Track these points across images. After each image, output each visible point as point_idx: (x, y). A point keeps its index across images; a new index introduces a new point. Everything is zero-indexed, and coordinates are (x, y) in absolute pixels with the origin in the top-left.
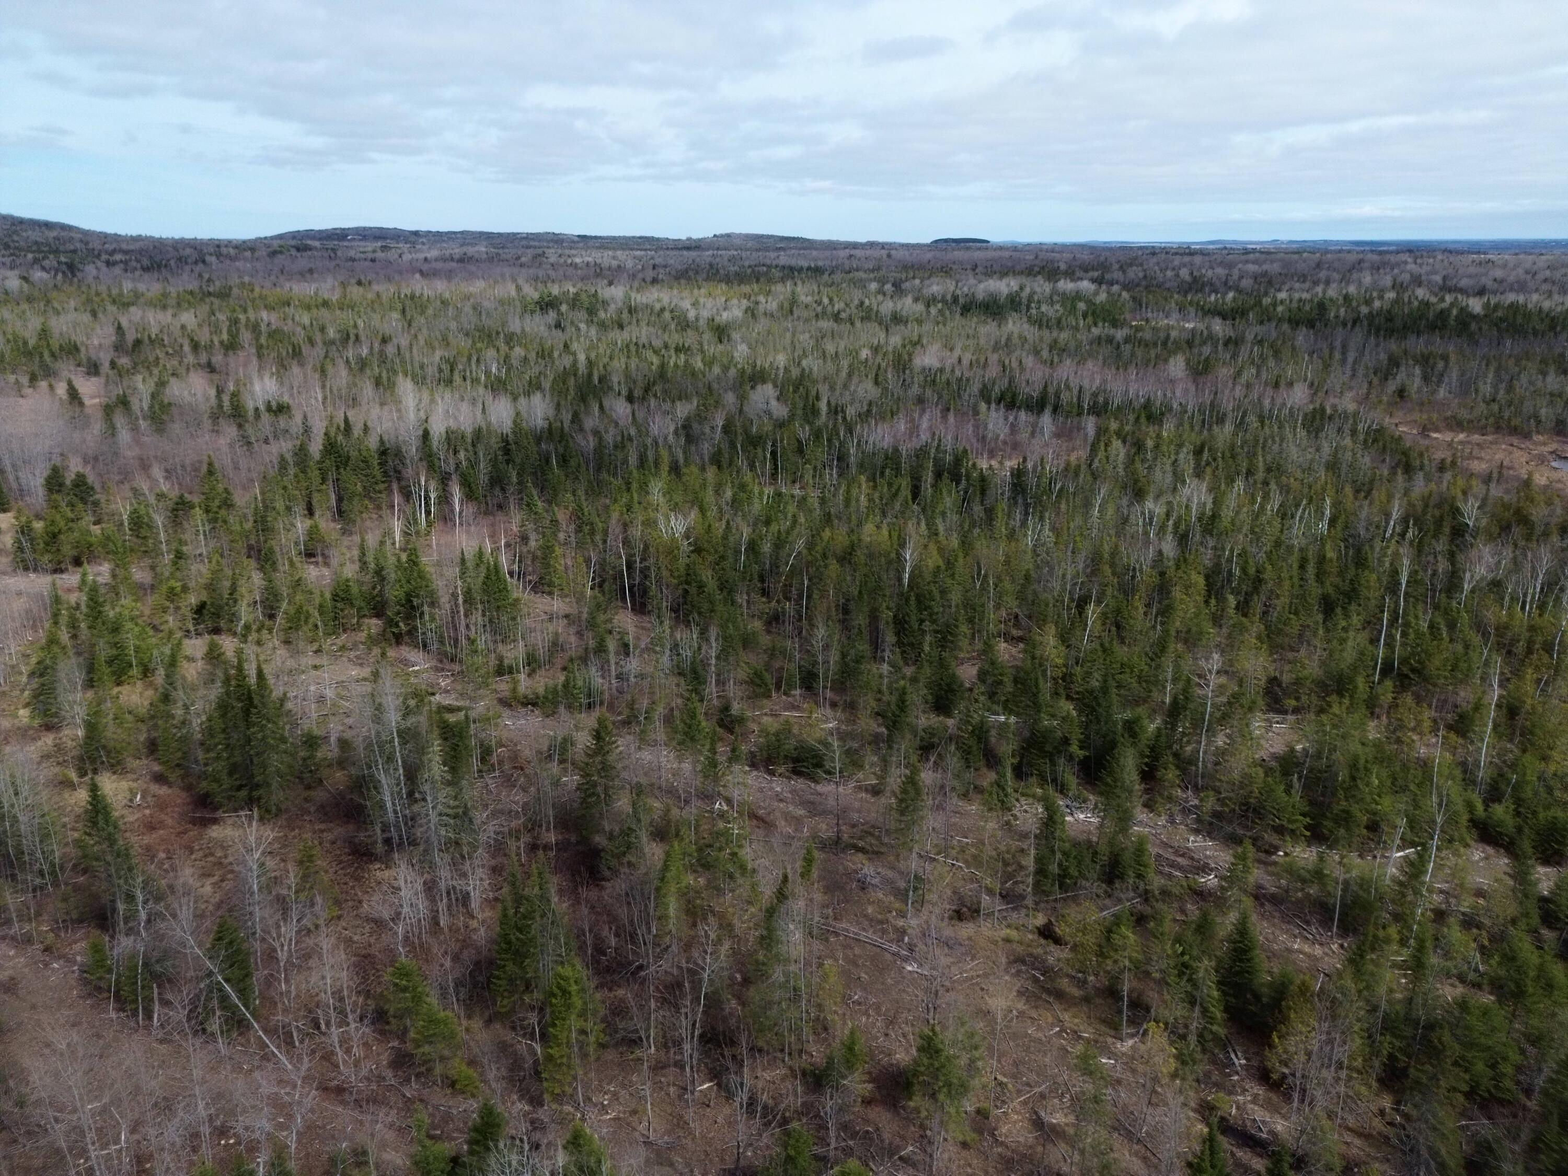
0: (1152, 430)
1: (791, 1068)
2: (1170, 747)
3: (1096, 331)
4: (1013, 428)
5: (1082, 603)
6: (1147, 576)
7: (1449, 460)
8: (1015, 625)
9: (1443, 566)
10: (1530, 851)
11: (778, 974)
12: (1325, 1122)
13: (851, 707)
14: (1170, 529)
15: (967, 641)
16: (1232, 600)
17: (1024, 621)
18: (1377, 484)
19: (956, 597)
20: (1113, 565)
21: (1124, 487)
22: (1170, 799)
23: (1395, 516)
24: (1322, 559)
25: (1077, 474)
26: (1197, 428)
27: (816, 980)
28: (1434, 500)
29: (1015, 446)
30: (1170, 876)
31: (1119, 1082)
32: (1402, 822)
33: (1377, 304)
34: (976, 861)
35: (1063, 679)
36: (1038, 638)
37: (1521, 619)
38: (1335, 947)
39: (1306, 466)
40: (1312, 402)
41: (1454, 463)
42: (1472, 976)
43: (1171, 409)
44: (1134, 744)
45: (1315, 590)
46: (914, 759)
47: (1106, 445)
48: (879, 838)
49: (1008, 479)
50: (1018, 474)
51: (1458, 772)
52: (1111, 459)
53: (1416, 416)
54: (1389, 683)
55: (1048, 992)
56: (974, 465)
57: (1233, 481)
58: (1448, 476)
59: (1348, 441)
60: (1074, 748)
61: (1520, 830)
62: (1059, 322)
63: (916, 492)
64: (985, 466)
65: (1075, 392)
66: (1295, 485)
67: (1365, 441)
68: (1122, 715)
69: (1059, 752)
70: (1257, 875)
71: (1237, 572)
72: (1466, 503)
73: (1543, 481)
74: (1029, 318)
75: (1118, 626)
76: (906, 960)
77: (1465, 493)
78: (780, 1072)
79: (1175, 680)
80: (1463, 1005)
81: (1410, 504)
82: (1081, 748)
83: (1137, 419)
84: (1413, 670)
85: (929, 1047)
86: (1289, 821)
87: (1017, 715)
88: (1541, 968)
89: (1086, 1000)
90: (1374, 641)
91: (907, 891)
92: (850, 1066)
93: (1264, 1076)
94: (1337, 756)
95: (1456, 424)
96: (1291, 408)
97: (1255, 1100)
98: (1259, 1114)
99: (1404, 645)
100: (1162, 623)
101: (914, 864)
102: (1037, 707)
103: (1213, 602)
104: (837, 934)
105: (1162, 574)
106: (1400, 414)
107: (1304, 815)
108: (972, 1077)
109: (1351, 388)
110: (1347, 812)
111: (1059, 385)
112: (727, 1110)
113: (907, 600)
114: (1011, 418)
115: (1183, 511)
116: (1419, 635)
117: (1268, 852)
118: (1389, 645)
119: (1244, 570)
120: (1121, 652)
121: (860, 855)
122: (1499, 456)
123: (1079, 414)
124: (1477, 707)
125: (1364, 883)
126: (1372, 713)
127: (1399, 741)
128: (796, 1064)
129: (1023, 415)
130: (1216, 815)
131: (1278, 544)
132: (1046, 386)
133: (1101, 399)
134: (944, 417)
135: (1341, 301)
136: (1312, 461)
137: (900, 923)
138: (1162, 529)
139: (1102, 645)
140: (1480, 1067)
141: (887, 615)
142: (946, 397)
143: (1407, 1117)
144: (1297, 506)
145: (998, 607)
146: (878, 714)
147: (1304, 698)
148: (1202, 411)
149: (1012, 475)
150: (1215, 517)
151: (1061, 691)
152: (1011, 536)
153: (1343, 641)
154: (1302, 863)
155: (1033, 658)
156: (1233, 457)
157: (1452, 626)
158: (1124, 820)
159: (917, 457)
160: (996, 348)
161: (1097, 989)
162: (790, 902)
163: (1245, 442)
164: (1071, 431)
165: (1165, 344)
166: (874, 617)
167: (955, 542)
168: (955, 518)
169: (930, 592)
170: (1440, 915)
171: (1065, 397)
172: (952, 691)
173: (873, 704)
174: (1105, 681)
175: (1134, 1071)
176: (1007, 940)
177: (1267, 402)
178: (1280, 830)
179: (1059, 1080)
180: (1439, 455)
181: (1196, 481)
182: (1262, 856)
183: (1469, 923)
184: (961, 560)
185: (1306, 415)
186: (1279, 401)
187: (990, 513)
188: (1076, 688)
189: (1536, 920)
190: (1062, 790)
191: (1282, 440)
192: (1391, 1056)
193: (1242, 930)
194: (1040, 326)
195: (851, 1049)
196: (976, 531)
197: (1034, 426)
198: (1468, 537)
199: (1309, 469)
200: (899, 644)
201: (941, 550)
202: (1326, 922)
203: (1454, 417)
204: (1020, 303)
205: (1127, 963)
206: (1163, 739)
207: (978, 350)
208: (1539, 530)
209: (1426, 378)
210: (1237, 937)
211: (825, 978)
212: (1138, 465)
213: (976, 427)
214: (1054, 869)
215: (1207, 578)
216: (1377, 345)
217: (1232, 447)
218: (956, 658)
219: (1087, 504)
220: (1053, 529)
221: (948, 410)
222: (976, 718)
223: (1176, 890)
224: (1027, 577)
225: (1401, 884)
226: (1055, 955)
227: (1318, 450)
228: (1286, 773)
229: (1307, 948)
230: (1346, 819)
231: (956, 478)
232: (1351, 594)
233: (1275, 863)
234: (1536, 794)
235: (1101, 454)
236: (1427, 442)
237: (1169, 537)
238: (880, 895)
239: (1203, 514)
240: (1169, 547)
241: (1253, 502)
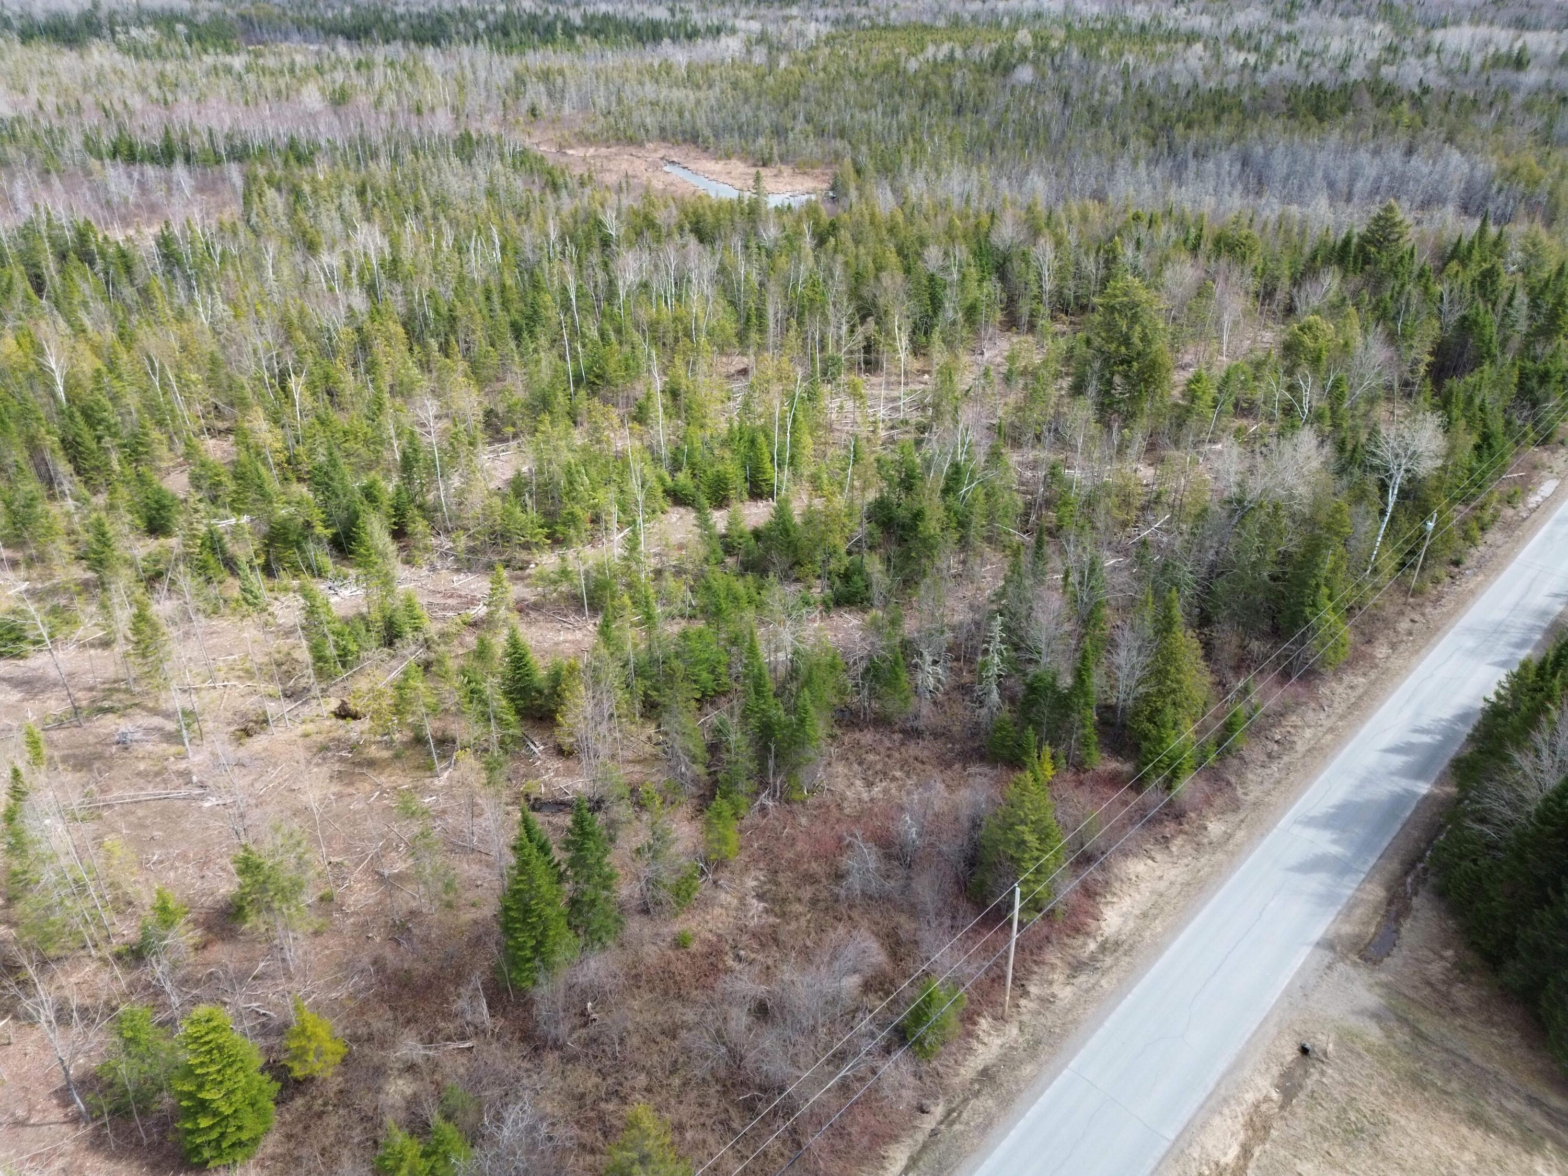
0: (305, 172)
1: (101, 959)
2: (413, 501)
3: (208, 60)
4: (142, 186)
5: (283, 376)
6: (345, 335)
7: (586, 176)
8: (217, 418)
9: (601, 276)
10: (706, 503)
11: (48, 875)
12: (610, 765)
13: (39, 560)
14: (355, 281)
15: (165, 449)
16: (434, 344)
17: (227, 410)
18: (532, 205)
19: (132, 400)
20: (305, 330)
21: (293, 241)
22: (426, 549)
23: (553, 237)
24: (503, 288)
25: (235, 233)
26: (352, 166)
27: (98, 863)
28: (581, 216)
29: (153, 209)
30: (444, 618)
31: (444, 812)
32: (615, 509)
33: (491, 18)
34: (250, 675)
35: (289, 462)
36: (246, 425)
37: (667, 313)
38: (591, 627)
39: (468, 196)
40: (457, 127)
41: (590, 177)
42: (688, 611)
43: (319, 148)
44: (377, 509)
45: (503, 319)
46: (139, 591)
47: (260, 195)
48: (127, 691)
49: (155, 250)
50: (165, 242)
51: (647, 456)
52: (270, 212)
53: (551, 134)
54: (582, 393)
55: (360, 764)
56: (105, 238)
57: (404, 220)
58: (588, 191)
59: (498, 166)
60: (319, 529)
61: (697, 487)
62: (159, 50)
63: (38, 283)
64: (120, 238)
65: (205, 137)
66: (463, 217)
67: (514, 165)
68: (356, 484)
69: (306, 538)
70: (515, 591)
71: (432, 315)
72: (605, 213)
73: (660, 186)
74: (118, 44)
75: (330, 393)
76: (202, 798)
77: (602, 206)
78: (89, 968)
79: (399, 435)
80: (685, 636)
81: (563, 222)
82: (326, 528)
83: (286, 162)
84: (597, 376)
85: (248, 867)
86: (532, 536)
87: (248, 512)
88: (729, 589)
89: (397, 756)
90: (562, 357)
91: (179, 731)
92: (168, 924)
93: (561, 752)
94: (554, 467)
95: (586, 139)
96: (440, 136)
97: (557, 773)
98: (562, 782)
99: (586, 356)
100: (372, 381)
101: (177, 702)
102: (265, 497)
103: (416, 348)
104: (109, 806)
105: (359, 330)
106: (538, 133)
107: (541, 527)
108: (304, 873)
109: (488, 111)
110: (571, 514)
111: (184, 131)
112: (36, 1035)
113: (71, 417)
114: (136, 175)
115: (362, 259)
116: (595, 343)
117: (521, 569)
118: (575, 358)
119: (437, 311)
120: (340, 420)
121: (110, 716)
122: (625, 166)
123: (218, 162)
124: (649, 398)
125: (600, 568)
126: (575, 423)
127: (599, 441)
128: (106, 952)
129: (151, 171)
130: (472, 550)
131: (461, 279)
132: (167, 132)
133: (238, 142)
134: (46, 182)
135: (458, 16)
136: (472, 189)
137: (182, 765)
138: (347, 282)
139: (318, 417)
140: (705, 675)
141: (51, 442)
142: (39, 156)
143: (666, 734)
144: (470, 238)
145: (188, 403)
146: (80, 558)
147: (519, 422)
148: (352, 147)
149: (158, 245)
150: (396, 261)
151: (290, 475)
152: (180, 316)
153: (538, 362)
154: (551, 569)
155: (248, 448)
156: (398, 194)
157: (619, 331)
158: (387, 582)
159: (24, 237)
160: (86, 88)
161: (404, 743)
162: (33, 797)
163: (405, 176)
164: (214, 182)
165: (292, 71)
166: (33, 446)
167: (110, 334)
168: (102, 307)
169: (97, 402)
170: (658, 573)
171: (195, 143)
172: (163, 507)
173: (70, 549)
174: (331, 454)
175: (453, 797)
176: (306, 735)
177: (415, 131)
178: (526, 546)
179: (392, 835)
180: (577, 171)
181: (365, 225)
182: (519, 572)
183: (679, 572)
184: (125, 357)
185: (455, 142)
186: (426, 129)
187: (145, 293)
188: (305, 467)
189: (721, 553)
190: (318, 573)
191: (439, 170)
192: (646, 694)
193: (514, 643)
194: (137, 56)
195: (164, 909)
196: (135, 318)
197: (168, 181)
198: (614, 247)
199: (471, 200)
200: (78, 471)
201: (96, 350)
202: (579, 611)
203: (582, 133)
204: (100, 26)
205: (424, 710)
206: (404, 495)
207: (62, 91)
208: (664, 231)
209: (550, 95)
210: (511, 650)
211: (109, 855)
212: (301, 214)
213: (94, 190)
214: (331, 652)
215: (404, 325)
216: (502, 62)
217: (394, 184)
218: (159, 469)
219: (258, 266)
220: (227, 300)
221: (48, 172)
222: (202, 529)
223: (453, 629)
224: (214, 361)
225: (625, 559)
226: (355, 730)
227: (475, 178)
228: (518, 494)
229: (570, 637)
230: (572, 520)
231: (87, 257)
232: (533, 317)
233: (529, 576)
234: (703, 456)
235: (256, 207)
236: (564, 160)
237: (357, 290)
238: (149, 747)
239: (384, 260)
240: (359, 301)
241: (429, 240)
